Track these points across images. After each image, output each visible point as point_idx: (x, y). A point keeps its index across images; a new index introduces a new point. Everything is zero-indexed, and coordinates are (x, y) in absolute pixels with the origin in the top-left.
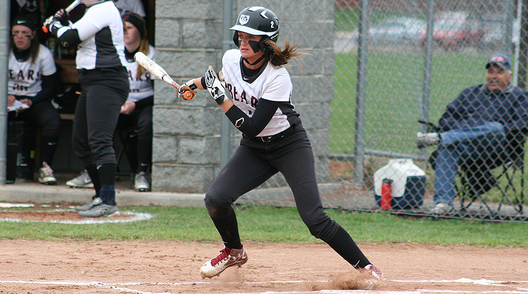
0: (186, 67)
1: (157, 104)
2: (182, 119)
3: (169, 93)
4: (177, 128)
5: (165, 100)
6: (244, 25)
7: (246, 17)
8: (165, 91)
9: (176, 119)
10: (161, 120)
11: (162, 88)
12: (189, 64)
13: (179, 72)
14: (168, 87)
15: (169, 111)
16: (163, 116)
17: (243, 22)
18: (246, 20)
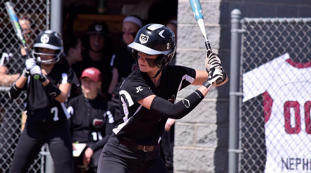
0: (200, 114)
1: (177, 146)
2: (197, 158)
3: (187, 136)
4: (193, 166)
5: (183, 142)
6: (144, 44)
7: (145, 37)
8: (184, 134)
9: (192, 158)
10: (180, 159)
11: (181, 132)
12: (203, 112)
13: (195, 118)
14: (186, 131)
15: (187, 151)
16: (182, 156)
17: (143, 41)
18: (146, 40)
